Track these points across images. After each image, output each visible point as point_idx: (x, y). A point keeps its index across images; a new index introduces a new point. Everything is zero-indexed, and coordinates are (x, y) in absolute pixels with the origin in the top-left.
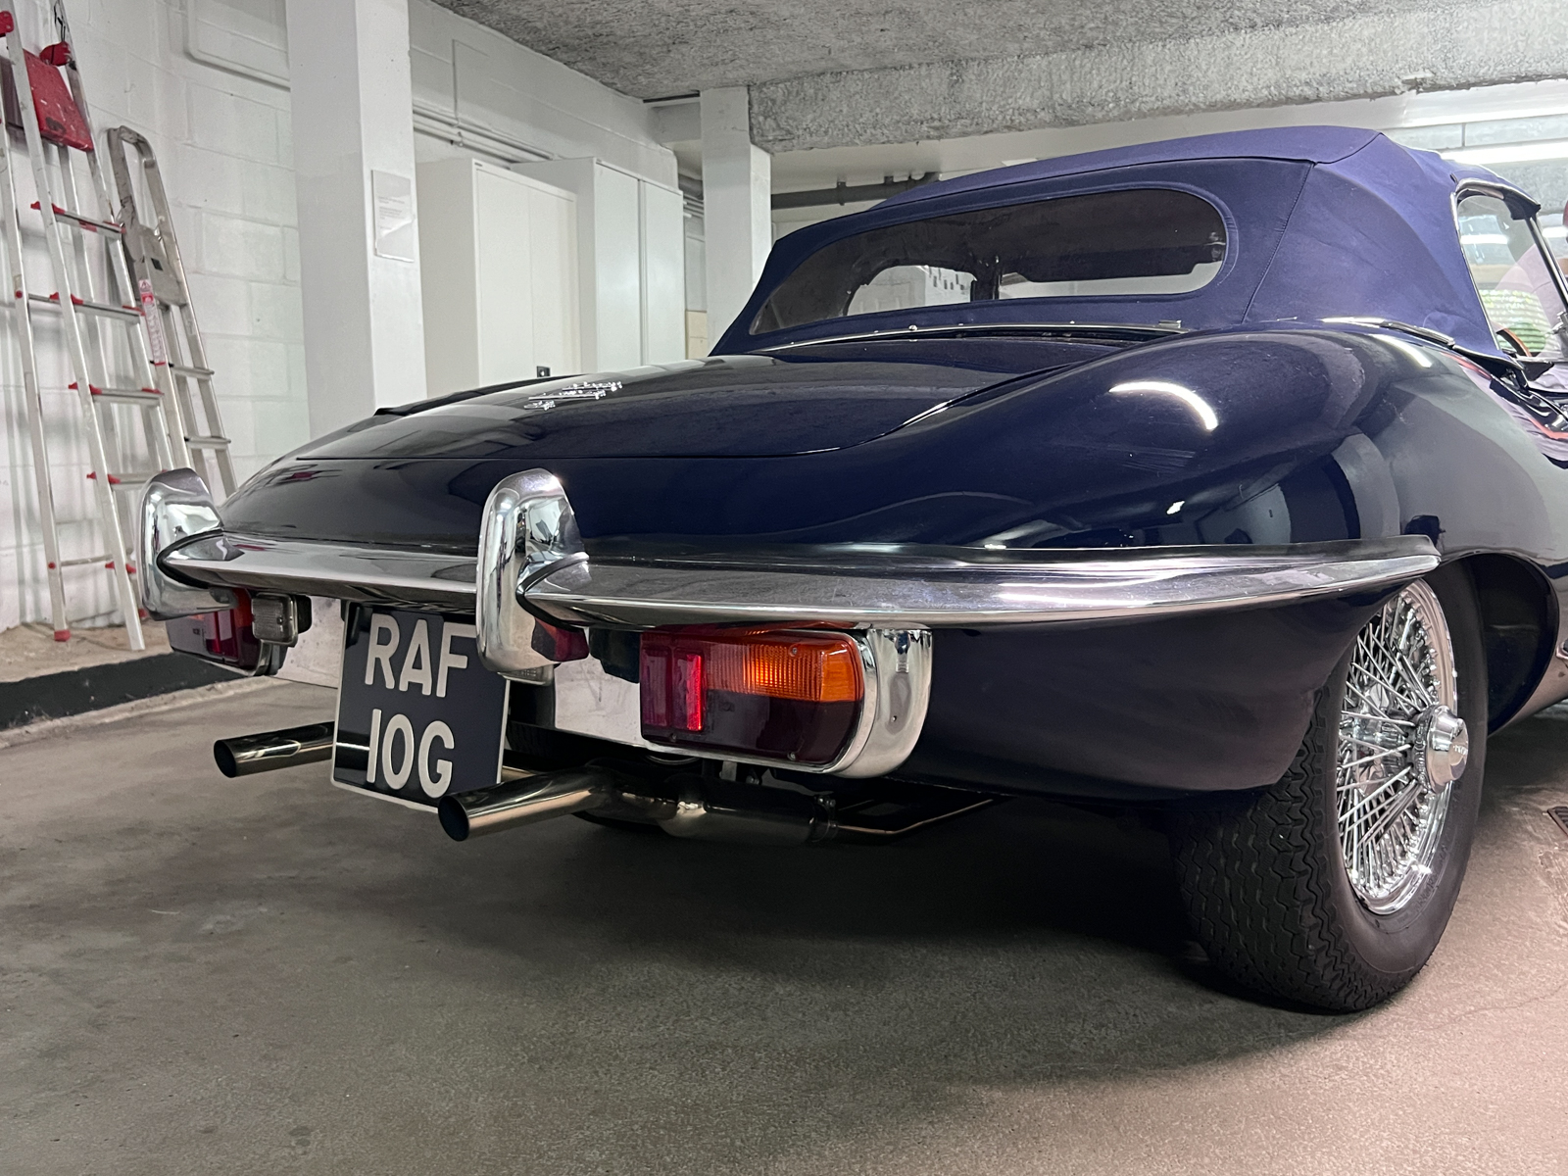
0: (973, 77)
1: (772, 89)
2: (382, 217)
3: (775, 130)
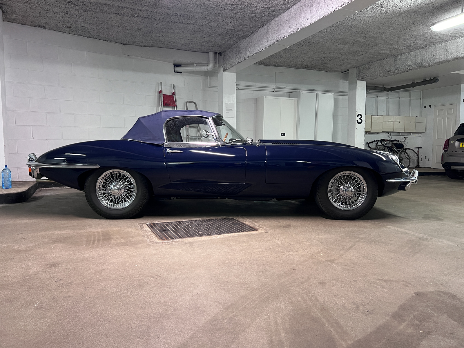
0: (399, 59)
1: (361, 67)
2: (227, 111)
3: (361, 76)
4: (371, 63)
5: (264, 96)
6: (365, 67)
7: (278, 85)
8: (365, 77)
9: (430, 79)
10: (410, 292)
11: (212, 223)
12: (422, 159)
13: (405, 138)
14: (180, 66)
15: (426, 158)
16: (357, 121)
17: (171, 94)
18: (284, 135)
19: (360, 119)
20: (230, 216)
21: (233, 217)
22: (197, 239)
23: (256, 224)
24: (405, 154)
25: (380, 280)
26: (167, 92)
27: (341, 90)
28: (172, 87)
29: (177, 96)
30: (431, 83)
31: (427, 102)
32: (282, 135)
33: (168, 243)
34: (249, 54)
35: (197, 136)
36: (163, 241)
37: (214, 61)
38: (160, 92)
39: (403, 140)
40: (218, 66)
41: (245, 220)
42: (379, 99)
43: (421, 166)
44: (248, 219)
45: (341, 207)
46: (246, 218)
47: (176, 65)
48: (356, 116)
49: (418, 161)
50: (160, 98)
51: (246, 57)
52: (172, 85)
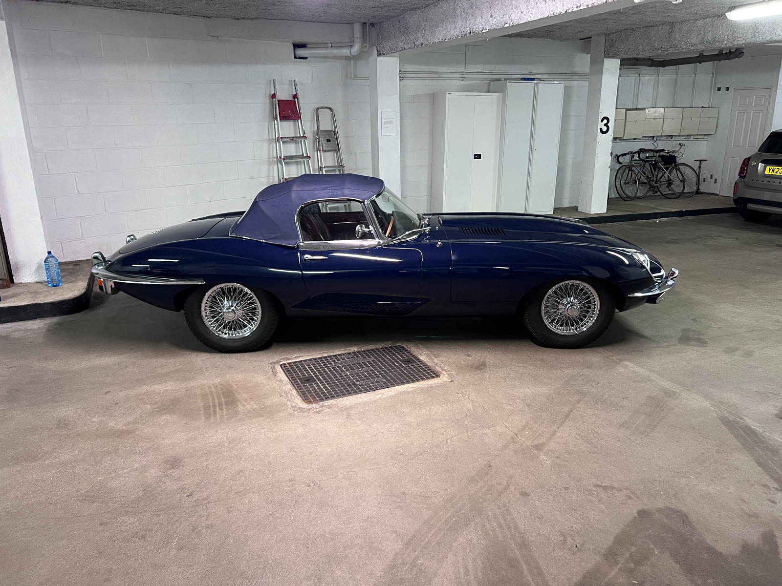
0: (677, 30)
1: (612, 35)
2: (385, 124)
3: (612, 52)
4: (629, 31)
5: (447, 93)
6: (620, 38)
7: (470, 68)
8: (619, 53)
9: (730, 51)
10: (631, 510)
11: (373, 359)
12: (705, 179)
13: (680, 144)
14: (303, 46)
15: (711, 178)
16: (601, 129)
17: (291, 98)
18: (479, 157)
19: (605, 125)
20: (399, 341)
21: (402, 343)
22: (356, 399)
23: (436, 361)
24: (678, 172)
25: (598, 486)
26: (284, 94)
27: (576, 70)
28: (292, 85)
29: (300, 100)
30: (730, 59)
31: (723, 82)
32: (475, 158)
33: (317, 410)
34: (422, 40)
35: (337, 165)
36: (310, 406)
37: (363, 39)
38: (274, 96)
39: (677, 149)
40: (369, 45)
41: (420, 352)
42: (641, 78)
43: (702, 191)
44: (425, 350)
45: (561, 330)
46: (421, 347)
47: (297, 46)
48: (600, 120)
49: (698, 184)
50: (274, 106)
51: (417, 43)
52: (291, 81)
